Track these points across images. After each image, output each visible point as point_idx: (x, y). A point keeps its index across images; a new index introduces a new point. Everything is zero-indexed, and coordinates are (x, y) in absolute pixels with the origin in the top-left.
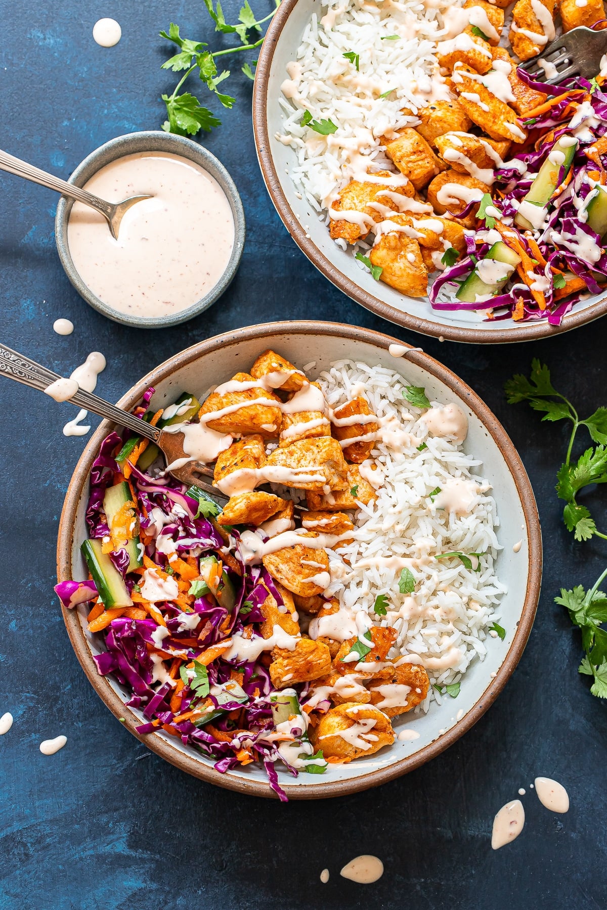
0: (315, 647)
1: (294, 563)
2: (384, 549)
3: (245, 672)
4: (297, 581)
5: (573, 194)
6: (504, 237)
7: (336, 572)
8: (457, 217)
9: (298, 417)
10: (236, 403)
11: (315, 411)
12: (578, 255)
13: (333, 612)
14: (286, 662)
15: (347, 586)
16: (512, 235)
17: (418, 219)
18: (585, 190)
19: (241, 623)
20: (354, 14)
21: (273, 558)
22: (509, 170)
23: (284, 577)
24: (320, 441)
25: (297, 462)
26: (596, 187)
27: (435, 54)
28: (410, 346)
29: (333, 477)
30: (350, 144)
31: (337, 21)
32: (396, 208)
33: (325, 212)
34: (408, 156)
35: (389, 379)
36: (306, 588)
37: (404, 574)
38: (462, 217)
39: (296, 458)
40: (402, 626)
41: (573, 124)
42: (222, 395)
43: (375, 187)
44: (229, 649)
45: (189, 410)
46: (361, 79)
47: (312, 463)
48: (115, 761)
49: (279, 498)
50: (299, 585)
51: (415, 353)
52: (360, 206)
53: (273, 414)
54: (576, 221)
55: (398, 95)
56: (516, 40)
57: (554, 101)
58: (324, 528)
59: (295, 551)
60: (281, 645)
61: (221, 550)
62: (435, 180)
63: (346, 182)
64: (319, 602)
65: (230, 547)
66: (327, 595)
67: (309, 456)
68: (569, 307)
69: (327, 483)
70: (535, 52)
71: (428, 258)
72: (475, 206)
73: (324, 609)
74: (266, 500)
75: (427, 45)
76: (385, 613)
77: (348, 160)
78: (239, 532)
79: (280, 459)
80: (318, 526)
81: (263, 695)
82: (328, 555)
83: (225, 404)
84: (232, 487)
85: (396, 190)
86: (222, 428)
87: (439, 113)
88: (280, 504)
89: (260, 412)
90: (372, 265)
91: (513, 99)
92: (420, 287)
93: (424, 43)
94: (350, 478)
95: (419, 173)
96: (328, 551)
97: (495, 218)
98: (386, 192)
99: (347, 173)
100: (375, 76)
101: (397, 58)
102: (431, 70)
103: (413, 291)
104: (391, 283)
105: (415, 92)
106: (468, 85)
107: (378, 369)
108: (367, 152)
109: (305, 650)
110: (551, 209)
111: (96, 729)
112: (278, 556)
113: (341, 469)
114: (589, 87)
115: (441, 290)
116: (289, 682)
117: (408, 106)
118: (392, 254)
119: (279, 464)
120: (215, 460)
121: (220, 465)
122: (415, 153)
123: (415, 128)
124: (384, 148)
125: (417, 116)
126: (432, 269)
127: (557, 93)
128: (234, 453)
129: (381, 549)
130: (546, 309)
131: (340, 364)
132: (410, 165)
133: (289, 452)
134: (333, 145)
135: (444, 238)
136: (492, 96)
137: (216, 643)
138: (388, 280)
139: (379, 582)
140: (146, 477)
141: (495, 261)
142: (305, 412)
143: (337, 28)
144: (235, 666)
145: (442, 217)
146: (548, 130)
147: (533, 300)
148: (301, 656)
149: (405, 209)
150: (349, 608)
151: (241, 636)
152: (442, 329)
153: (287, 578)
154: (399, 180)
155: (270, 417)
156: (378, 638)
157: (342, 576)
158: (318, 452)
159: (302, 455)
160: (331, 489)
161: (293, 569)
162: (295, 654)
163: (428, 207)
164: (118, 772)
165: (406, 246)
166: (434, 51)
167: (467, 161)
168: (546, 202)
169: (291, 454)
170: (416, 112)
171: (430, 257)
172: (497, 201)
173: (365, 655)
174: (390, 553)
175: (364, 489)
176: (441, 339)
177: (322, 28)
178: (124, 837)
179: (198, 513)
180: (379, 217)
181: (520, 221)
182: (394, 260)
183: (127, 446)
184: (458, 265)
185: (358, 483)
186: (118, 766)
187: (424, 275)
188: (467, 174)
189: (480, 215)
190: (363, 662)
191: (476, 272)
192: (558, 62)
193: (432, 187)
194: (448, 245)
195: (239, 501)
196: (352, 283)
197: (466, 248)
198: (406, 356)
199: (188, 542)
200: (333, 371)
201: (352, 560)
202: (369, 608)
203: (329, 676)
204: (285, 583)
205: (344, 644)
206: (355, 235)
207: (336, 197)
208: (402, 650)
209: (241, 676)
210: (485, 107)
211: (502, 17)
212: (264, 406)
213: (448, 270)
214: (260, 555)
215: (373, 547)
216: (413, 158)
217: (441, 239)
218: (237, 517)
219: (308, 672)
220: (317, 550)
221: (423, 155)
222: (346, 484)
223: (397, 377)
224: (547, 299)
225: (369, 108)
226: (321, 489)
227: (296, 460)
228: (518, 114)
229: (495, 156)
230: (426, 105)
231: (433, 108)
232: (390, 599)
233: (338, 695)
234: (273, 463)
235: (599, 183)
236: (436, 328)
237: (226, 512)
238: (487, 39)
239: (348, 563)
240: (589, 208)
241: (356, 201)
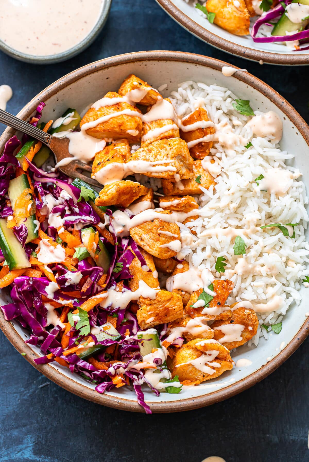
0: (171, 296)
1: (153, 233)
2: (221, 222)
3: (118, 317)
4: (156, 246)
7: (186, 240)
9: (154, 124)
10: (108, 114)
11: (167, 119)
13: (184, 271)
14: (148, 308)
15: (194, 251)
19: (115, 280)
21: (138, 230)
23: (146, 244)
24: (170, 141)
25: (154, 157)
28: (238, 68)
29: (182, 168)
35: (223, 95)
36: (163, 252)
37: (237, 241)
39: (153, 154)
40: (236, 280)
42: (97, 109)
44: (105, 299)
45: (72, 121)
47: (165, 157)
48: (23, 389)
49: (142, 185)
50: (158, 250)
51: (241, 72)
53: (136, 122)
58: (176, 207)
59: (154, 224)
60: (145, 295)
61: (99, 225)
64: (174, 264)
65: (106, 223)
66: (179, 258)
67: (163, 152)
69: (178, 173)
71: (249, 5)
73: (177, 268)
74: (132, 186)
76: (224, 271)
78: (111, 211)
79: (141, 155)
80: (172, 206)
81: (131, 334)
82: (179, 228)
83: (99, 116)
84: (106, 177)
86: (97, 134)
88: (142, 190)
89: (125, 121)
90: (208, 12)
92: (244, 27)
94: (195, 170)
96: (180, 225)
103: (239, 30)
107: (214, 87)
109: (163, 298)
111: (8, 365)
112: (141, 228)
113: (187, 162)
116: (151, 324)
119: (141, 159)
120: (93, 159)
121: (96, 162)
128: (107, 153)
129: (220, 223)
131: (186, 85)
133: (148, 150)
137: (95, 294)
138: (220, 23)
139: (218, 247)
140: (40, 171)
141: (300, 4)
142: (160, 120)
144: (110, 312)
148: (160, 303)
150: (196, 268)
151: (115, 290)
152: (261, 55)
153: (148, 245)
155: (133, 124)
156: (219, 288)
157: (191, 244)
158: (170, 149)
159: (158, 152)
160: (181, 177)
161: (153, 237)
162: (156, 302)
164: (25, 397)
169: (150, 151)
173: (210, 302)
174: (226, 225)
175: (205, 178)
176: (261, 62)
178: (30, 447)
179: (80, 197)
183: (24, 147)
185: (201, 174)
186: (25, 392)
187: (247, 18)
190: (208, 307)
191: (286, 14)
195: (110, 187)
196: (193, 21)
198: (235, 75)
199: (73, 218)
200: (180, 90)
201: (198, 231)
202: (211, 267)
203: (182, 319)
204: (147, 248)
205: (193, 295)
208: (237, 298)
209: (115, 320)
212: (128, 116)
214: (128, 228)
215: (214, 221)
218: (109, 199)
219: (166, 316)
220: (171, 223)
222: (192, 174)
223: (229, 93)
226: (173, 177)
227: (154, 156)
232: (227, 261)
233: (189, 334)
234: (136, 158)
236: (257, 54)
237: (101, 196)
239: (195, 234)
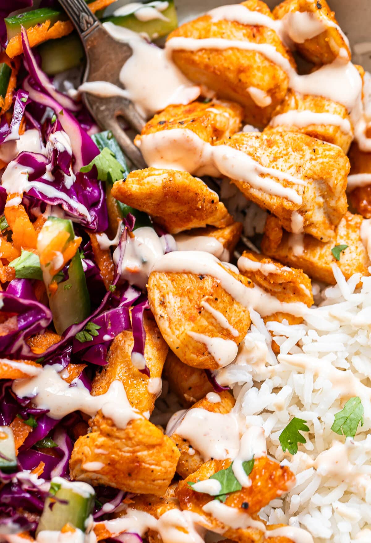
0: (158, 441)
1: (191, 301)
2: (339, 354)
3: (36, 429)
4: (182, 329)
7: (249, 352)
9: (308, 102)
10: (229, 38)
11: (337, 103)
13: (216, 409)
14: (102, 440)
15: (257, 384)
19: (71, 355)
21: (165, 281)
23: (166, 316)
24: (321, 147)
25: (272, 159)
29: (316, 210)
36: (191, 348)
37: (349, 406)
39: (274, 152)
40: (309, 481)
42: (215, 20)
44: (28, 378)
45: (155, 21)
47: (293, 170)
49: (221, 204)
50: (181, 338)
53: (274, 77)
58: (265, 279)
59: (201, 284)
60: (107, 412)
61: (98, 236)
65: (115, 242)
66: (220, 381)
67: (295, 158)
69: (302, 212)
73: (206, 399)
74: (199, 191)
76: (294, 452)
78: (134, 219)
79: (249, 143)
80: (259, 272)
81: (47, 476)
82: (252, 323)
83: (211, 34)
84: (159, 151)
86: (192, 69)
88: (218, 215)
89: (255, 66)
94: (342, 230)
96: (256, 318)
109: (140, 437)
112: (172, 281)
113: (333, 203)
116: (94, 476)
119: (244, 150)
121: (158, 118)
128: (190, 111)
129: (336, 353)
133: (268, 141)
139: (307, 399)
140: (42, 77)
142: (323, 98)
144: (24, 409)
148: (129, 443)
150: (243, 417)
151: (60, 373)
153: (170, 320)
155: (266, 80)
156: (261, 475)
157: (257, 364)
158: (311, 159)
159: (285, 152)
160: (305, 227)
161: (185, 309)
162: (121, 434)
169: (270, 144)
173: (229, 494)
174: (346, 365)
175: (354, 255)
179: (91, 164)
183: (34, 13)
185: (350, 242)
190: (221, 502)
195: (156, 172)
199: (51, 192)
201: (285, 347)
202: (272, 432)
203: (161, 501)
204: (164, 325)
205: (207, 465)
208: (293, 519)
209: (26, 431)
212: (266, 58)
214: (150, 270)
215: (325, 343)
218: (142, 194)
219: (130, 475)
220: (238, 303)
222: (331, 232)
226: (288, 214)
227: (273, 156)
232: (312, 437)
233: (158, 536)
234: (236, 145)
237: (129, 180)
239: (276, 351)
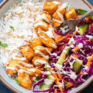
5: (69, 61)
6: (51, 73)
8: (39, 68)
12: (71, 77)
16: (54, 72)
17: (29, 69)
18: (72, 60)
20: (13, 17)
22: (53, 56)
26: (75, 59)
27: (34, 27)
30: (11, 50)
31: (8, 19)
32: (23, 66)
33: (5, 67)
34: (26, 52)
38: (41, 68)
41: (69, 43)
43: (18, 60)
46: (14, 33)
52: (14, 66)
54: (70, 68)
55: (24, 37)
56: (54, 23)
57: (64, 37)
62: (34, 59)
63: (10, 60)
68: (69, 91)
70: (59, 25)
72: (44, 65)
75: (31, 25)
77: (11, 54)
85: (23, 61)
87: (34, 41)
91: (53, 37)
93: (31, 24)
95: (29, 57)
97: (49, 68)
98: (20, 62)
99: (11, 57)
100: (18, 32)
101: (24, 28)
102: (33, 31)
104: (22, 85)
105: (28, 36)
106: (42, 34)
108: (16, 52)
110: (64, 65)
114: (73, 34)
115: (36, 87)
117: (26, 40)
118: (22, 78)
122: (28, 52)
123: (29, 45)
124: (20, 51)
125: (29, 42)
126: (33, 82)
127: (65, 35)
130: (63, 91)
132: (27, 55)
134: (7, 50)
135: (36, 73)
136: (48, 37)
143: (8, 20)
145: (35, 68)
146: (63, 45)
147: (59, 89)
149: (26, 66)
154: (24, 59)
163: (32, 66)
165: (26, 76)
166: (33, 26)
167: (41, 53)
168: (62, 64)
170: (28, 41)
171: (32, 78)
172: (50, 64)
177: (4, 20)
180: (19, 69)
181: (56, 69)
182: (22, 80)
184: (40, 81)
188: (42, 57)
189: (45, 67)
192: (65, 28)
193: (33, 60)
194: (37, 75)
197: (42, 76)
206: (13, 73)
207: (8, 63)
210: (46, 39)
211: (50, 17)
213: (37, 82)
216: (28, 53)
217: (35, 74)
221: (30, 52)
224: (63, 89)
225: (16, 40)
228: (55, 41)
229: (49, 52)
230: (31, 39)
231: (33, 40)
235: (76, 58)
238: (46, 22)
240: (73, 65)
241: (13, 64)
